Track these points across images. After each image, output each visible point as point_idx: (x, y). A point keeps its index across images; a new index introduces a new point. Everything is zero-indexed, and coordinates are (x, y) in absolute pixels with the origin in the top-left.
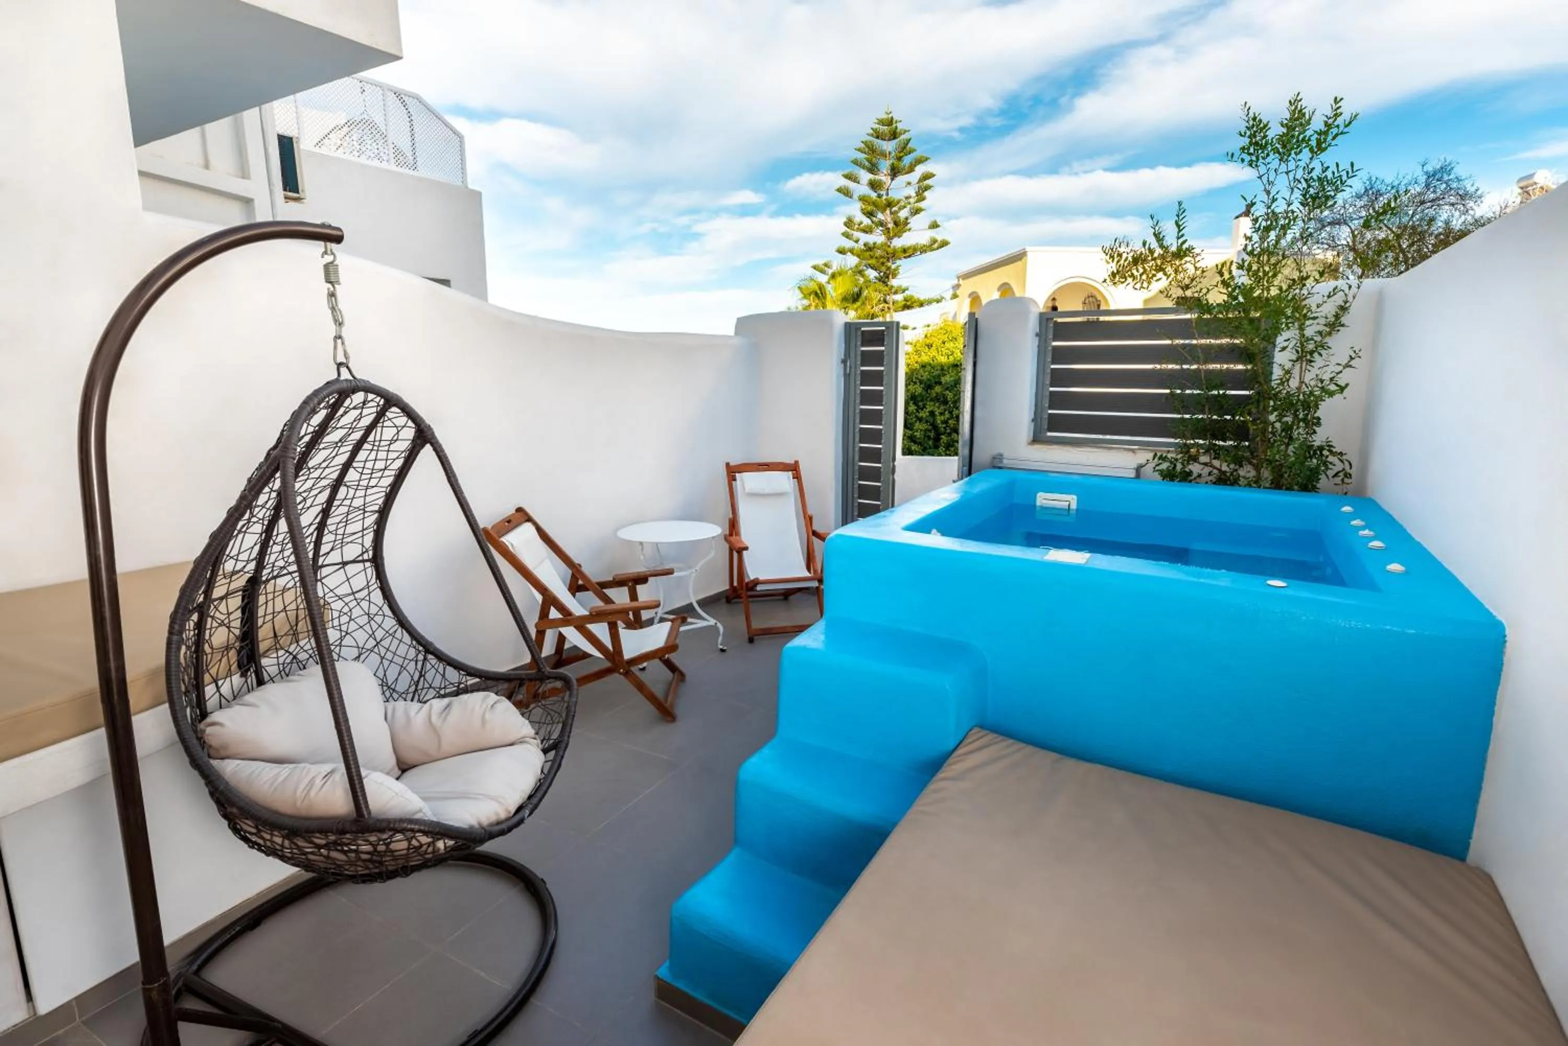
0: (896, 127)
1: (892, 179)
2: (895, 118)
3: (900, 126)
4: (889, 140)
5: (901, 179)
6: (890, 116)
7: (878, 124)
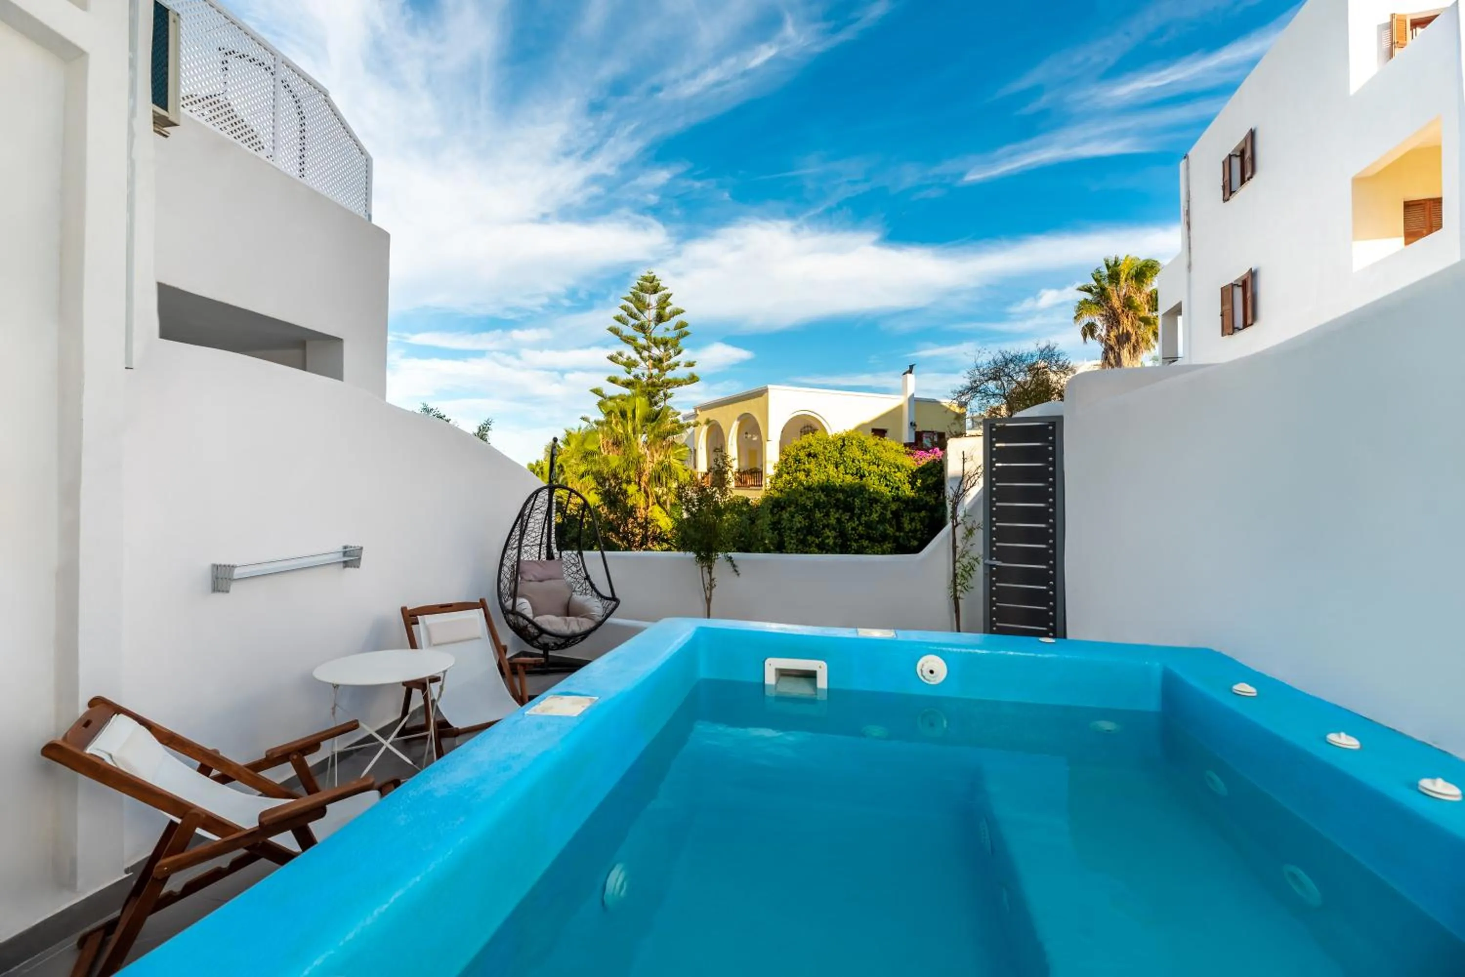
0: (659, 284)
1: (656, 325)
2: (657, 278)
3: (662, 284)
4: (652, 293)
5: (663, 325)
6: (652, 275)
7: (642, 280)
